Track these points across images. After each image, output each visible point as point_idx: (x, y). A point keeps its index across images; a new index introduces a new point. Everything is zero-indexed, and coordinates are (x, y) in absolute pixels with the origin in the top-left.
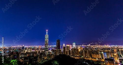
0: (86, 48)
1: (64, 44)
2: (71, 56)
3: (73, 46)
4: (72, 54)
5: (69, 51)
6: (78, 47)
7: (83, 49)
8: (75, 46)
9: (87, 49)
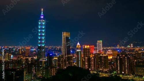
0: (123, 52)
1: (78, 44)
2: (93, 71)
3: (96, 49)
4: (94, 66)
5: (89, 60)
6: (108, 50)
7: (118, 55)
8: (102, 48)
9: (126, 55)
